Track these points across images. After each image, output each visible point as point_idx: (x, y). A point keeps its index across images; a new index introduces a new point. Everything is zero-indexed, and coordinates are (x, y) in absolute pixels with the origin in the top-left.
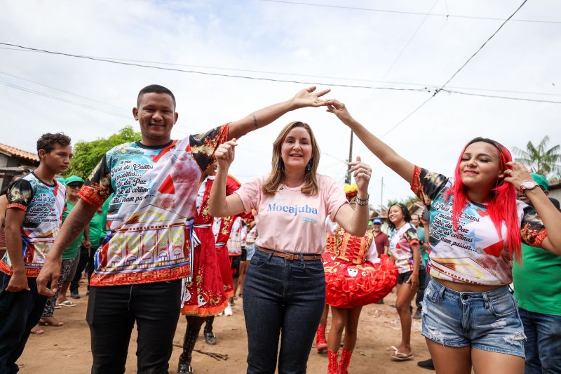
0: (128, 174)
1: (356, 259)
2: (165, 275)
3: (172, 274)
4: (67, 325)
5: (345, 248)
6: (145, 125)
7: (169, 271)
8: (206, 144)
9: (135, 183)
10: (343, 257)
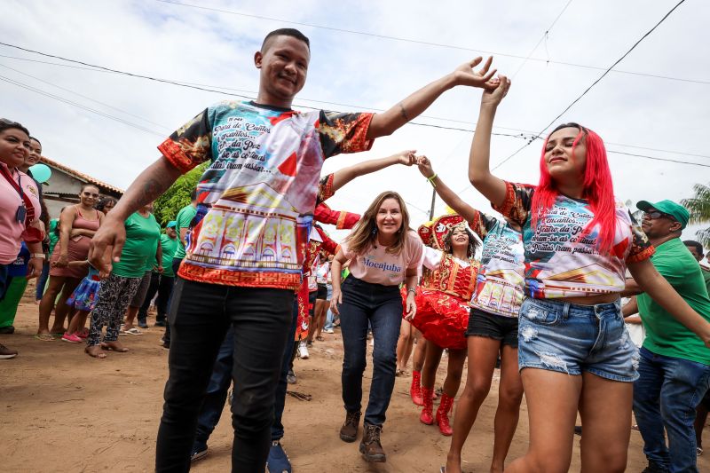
0: (238, 134)
1: (465, 294)
2: (270, 279)
3: (280, 280)
4: (132, 352)
5: (453, 281)
6: (273, 75)
7: (276, 274)
8: (336, 126)
9: (246, 146)
10: (451, 292)
